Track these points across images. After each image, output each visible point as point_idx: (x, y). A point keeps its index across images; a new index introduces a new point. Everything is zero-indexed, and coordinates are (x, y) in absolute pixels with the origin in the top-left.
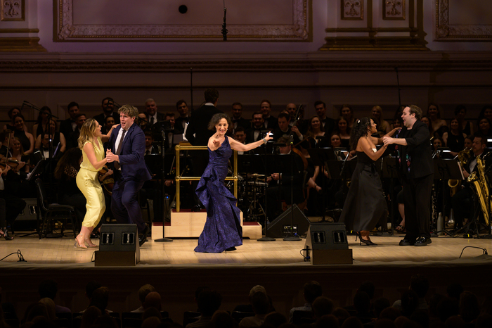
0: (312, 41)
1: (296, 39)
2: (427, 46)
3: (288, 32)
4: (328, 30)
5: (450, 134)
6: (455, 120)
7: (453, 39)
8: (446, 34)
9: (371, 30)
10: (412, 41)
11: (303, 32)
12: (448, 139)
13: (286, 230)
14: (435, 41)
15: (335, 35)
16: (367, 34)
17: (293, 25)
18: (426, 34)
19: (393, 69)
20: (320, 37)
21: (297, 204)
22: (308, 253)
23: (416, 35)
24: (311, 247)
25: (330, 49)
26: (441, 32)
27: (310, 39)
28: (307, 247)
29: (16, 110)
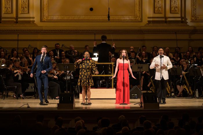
1: (136, 21)
2: (187, 24)
3: (133, 18)
4: (149, 18)
5: (197, 59)
6: (199, 53)
7: (198, 21)
8: (195, 19)
9: (166, 18)
10: (182, 22)
11: (139, 18)
13: (132, 96)
14: (191, 22)
15: (151, 19)
16: (164, 19)
17: (135, 15)
18: (187, 19)
19: (174, 33)
20: (145, 20)
22: (142, 105)
23: (183, 20)
24: (143, 102)
25: (150, 25)
26: (193, 18)
27: (141, 21)
28: (141, 102)
29: (26, 49)
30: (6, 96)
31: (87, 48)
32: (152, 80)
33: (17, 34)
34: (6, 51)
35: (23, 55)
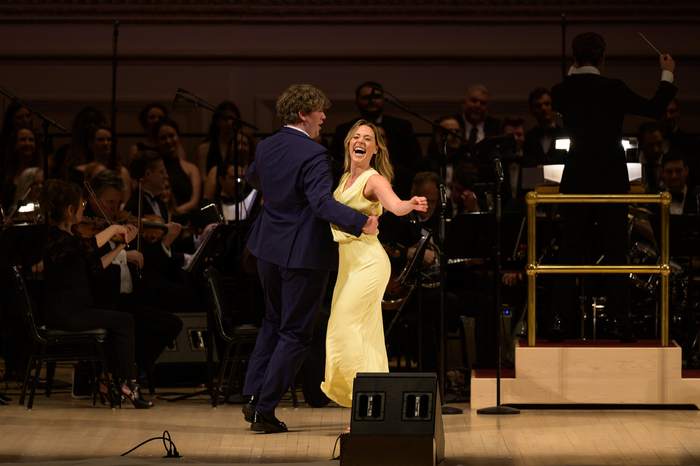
29: (156, 111)
30: (41, 387)
31: (540, 105)
33: (109, 22)
34: (47, 124)
35: (141, 147)
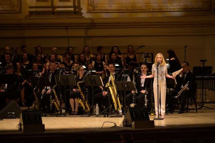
0: (21, 13)
1: (13, 12)
2: (83, 15)
3: (8, 9)
4: (30, 7)
5: (96, 62)
6: (99, 55)
7: (97, 11)
8: (93, 9)
9: (53, 7)
10: (75, 13)
11: (17, 9)
12: (94, 65)
13: (9, 114)
14: (87, 12)
15: (34, 10)
16: (51, 9)
17: (11, 4)
18: (82, 9)
19: (65, 28)
20: (26, 11)
21: (14, 100)
22: (21, 127)
23: (77, 10)
24: (22, 123)
25: (31, 17)
26: (90, 8)
27: (20, 12)
28: (20, 123)
32: (35, 93)
